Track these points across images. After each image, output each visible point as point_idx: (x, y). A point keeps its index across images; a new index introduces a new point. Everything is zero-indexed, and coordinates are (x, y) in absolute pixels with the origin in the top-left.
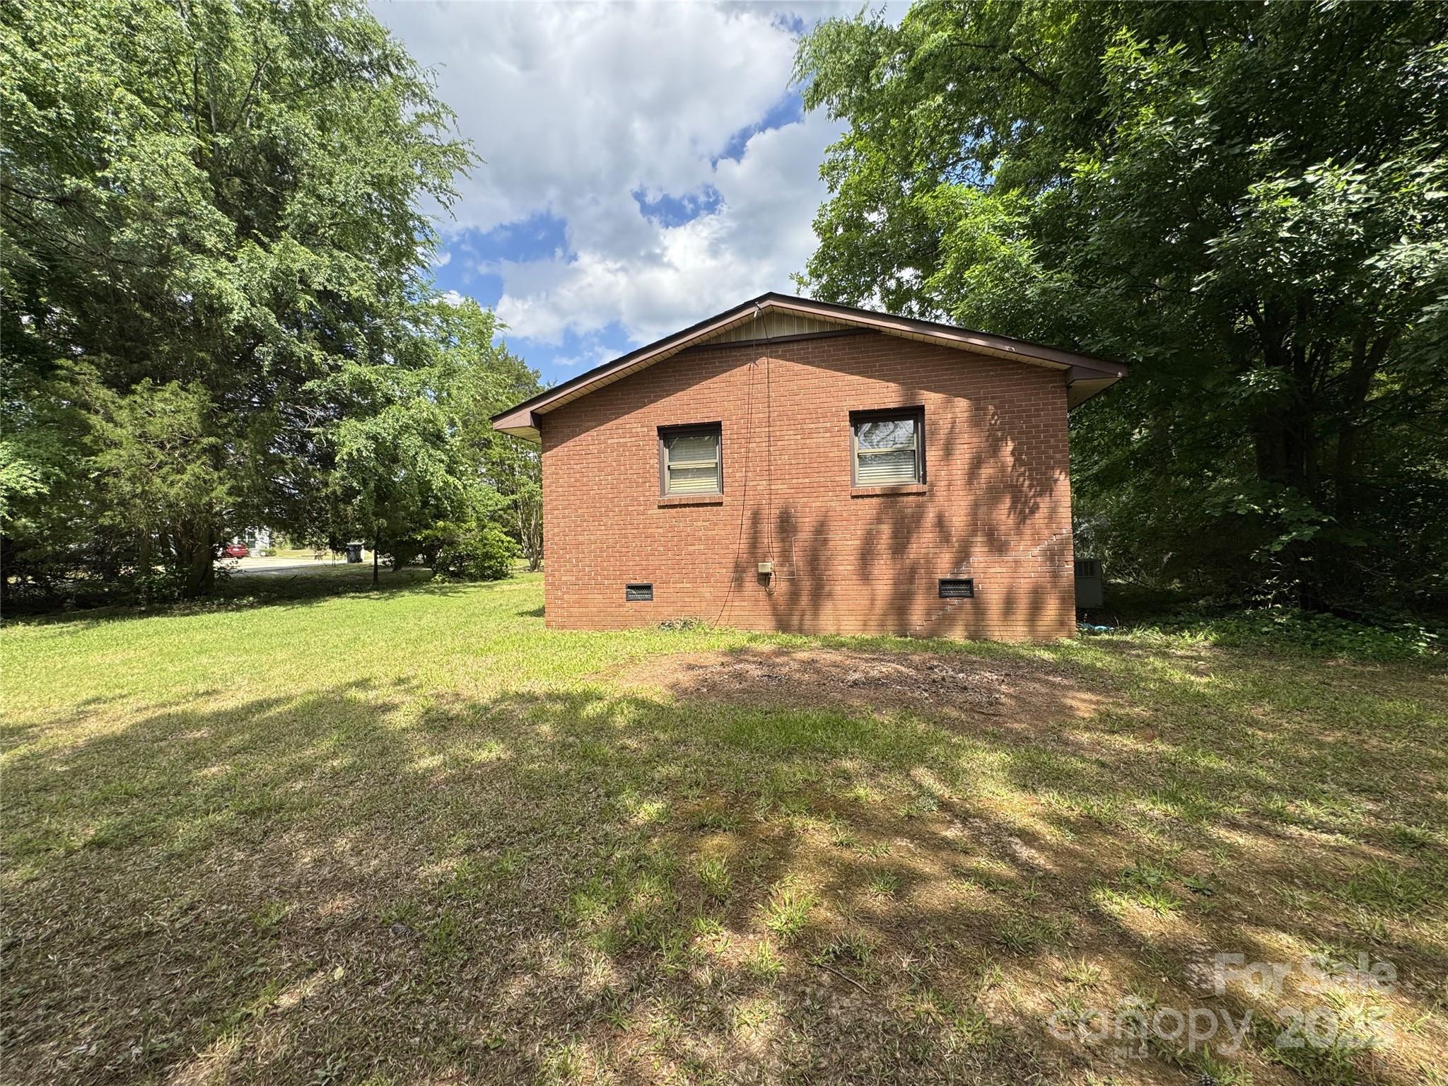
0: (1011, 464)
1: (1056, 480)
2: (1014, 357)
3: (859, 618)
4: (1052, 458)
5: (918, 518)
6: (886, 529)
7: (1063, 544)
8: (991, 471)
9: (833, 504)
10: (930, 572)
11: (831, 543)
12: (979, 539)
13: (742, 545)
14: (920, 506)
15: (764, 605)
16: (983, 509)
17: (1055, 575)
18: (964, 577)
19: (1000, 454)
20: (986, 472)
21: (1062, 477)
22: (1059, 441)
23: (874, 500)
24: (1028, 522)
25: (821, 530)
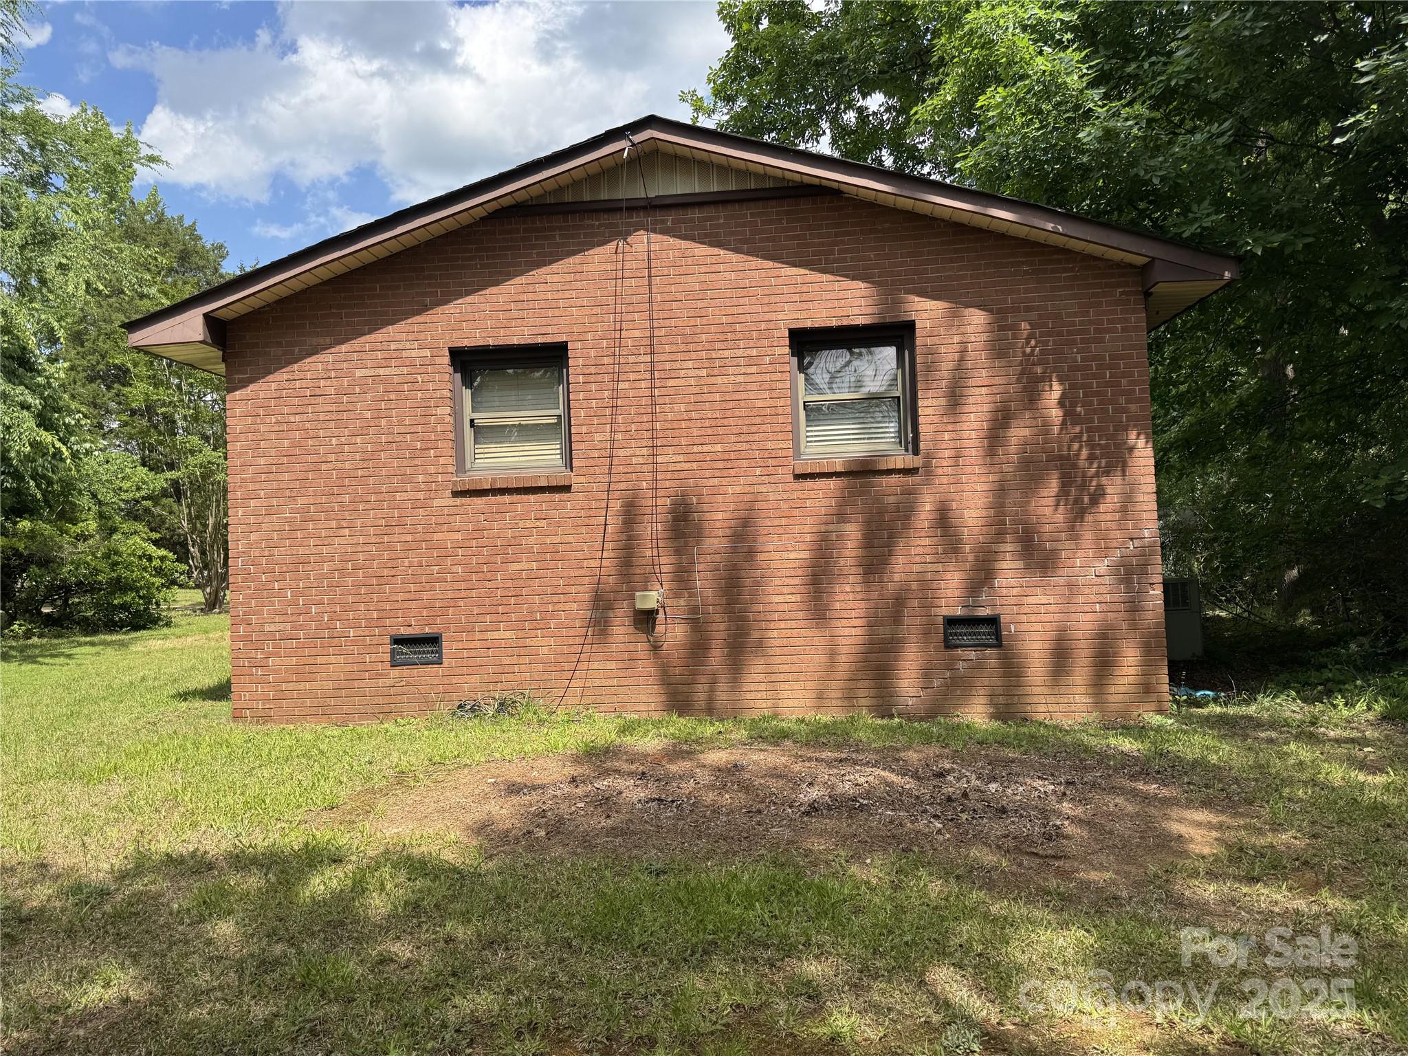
0: (1058, 421)
1: (1132, 449)
2: (1061, 241)
3: (810, 685)
4: (1124, 410)
5: (906, 512)
6: (853, 532)
7: (1144, 554)
8: (1026, 432)
9: (763, 489)
10: (928, 604)
11: (761, 556)
12: (1009, 547)
13: (608, 561)
14: (909, 492)
15: (646, 666)
16: (1015, 496)
17: (1134, 607)
18: (984, 612)
19: (1041, 404)
20: (1019, 433)
21: (1141, 443)
22: (1134, 383)
23: (832, 483)
24: (1088, 518)
25: (743, 533)
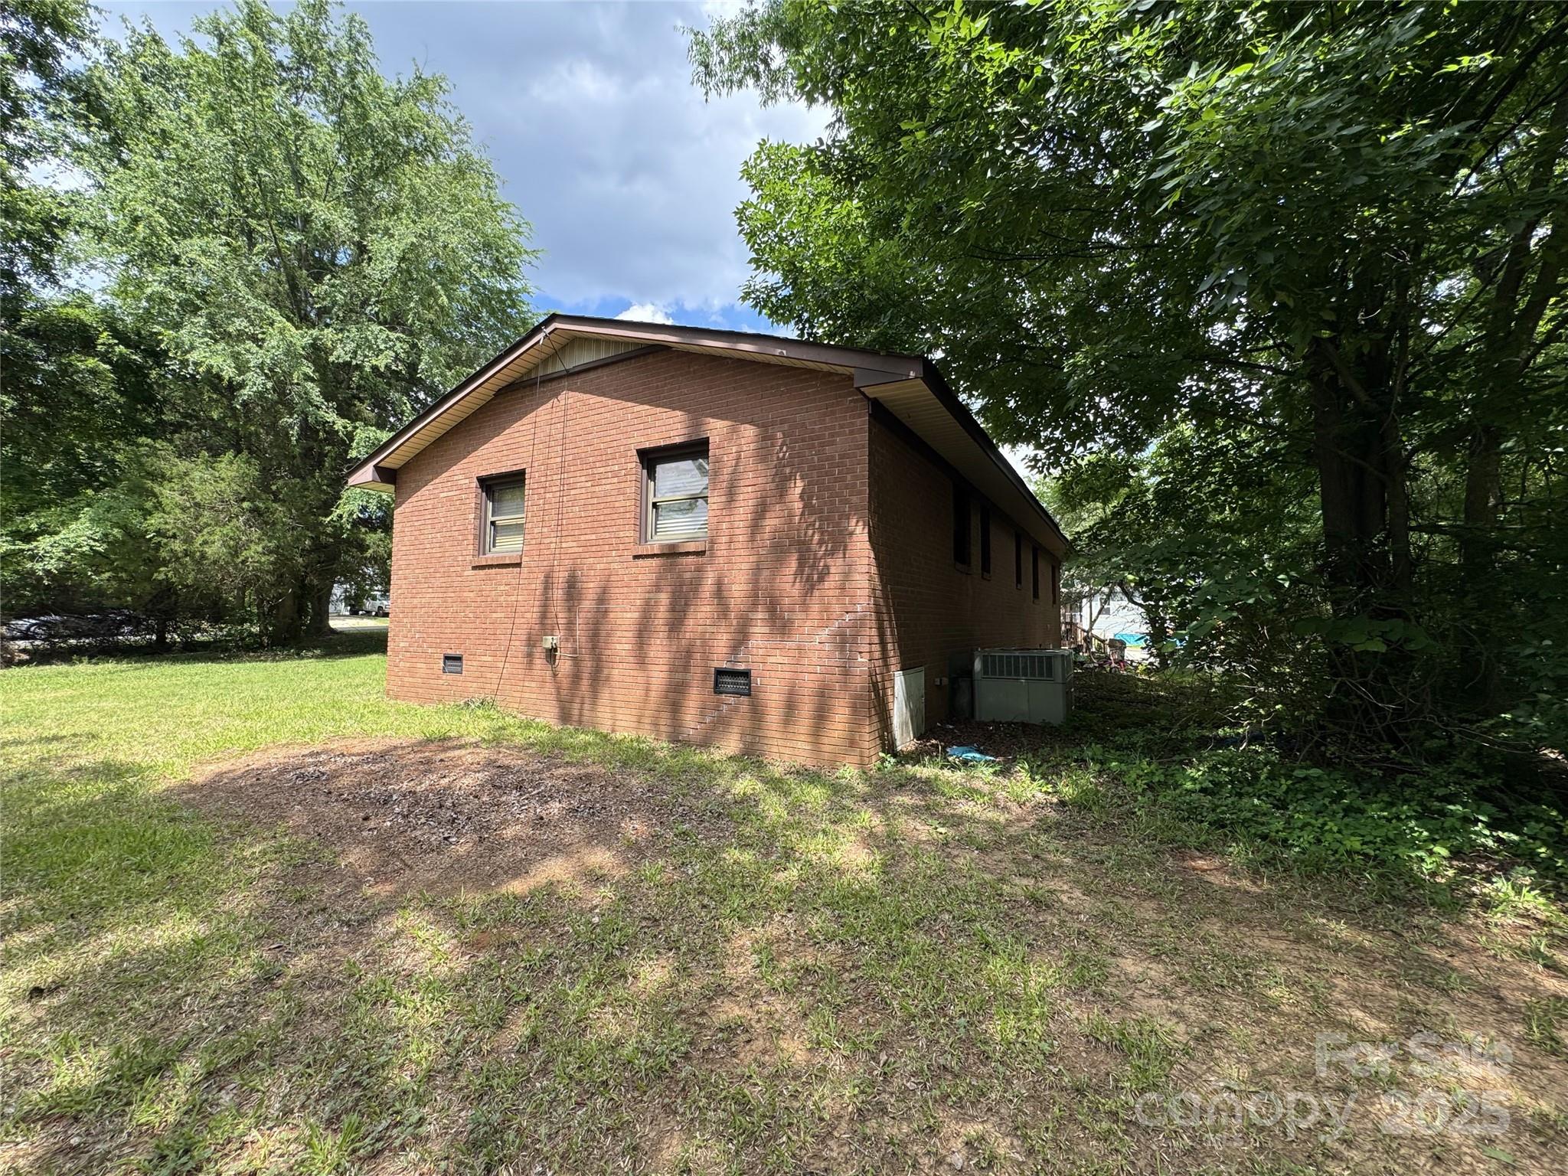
0: (798, 512)
1: (851, 534)
2: (787, 362)
3: (634, 712)
4: (847, 501)
5: (696, 585)
6: (664, 598)
7: (858, 624)
8: (776, 521)
9: (615, 566)
10: (706, 659)
11: (612, 615)
12: (760, 615)
13: (533, 615)
14: (699, 569)
15: (549, 688)
16: (766, 573)
17: (846, 672)
18: (742, 667)
19: (788, 498)
20: (771, 522)
21: (859, 529)
22: (856, 478)
23: (655, 562)
24: (816, 593)
25: (602, 599)
